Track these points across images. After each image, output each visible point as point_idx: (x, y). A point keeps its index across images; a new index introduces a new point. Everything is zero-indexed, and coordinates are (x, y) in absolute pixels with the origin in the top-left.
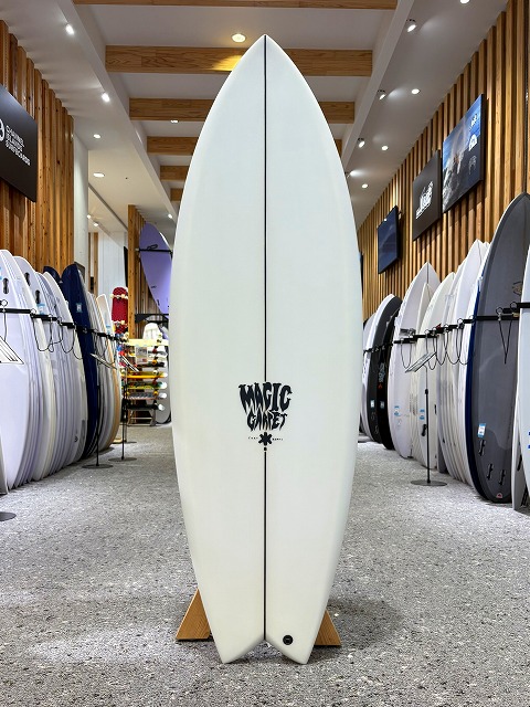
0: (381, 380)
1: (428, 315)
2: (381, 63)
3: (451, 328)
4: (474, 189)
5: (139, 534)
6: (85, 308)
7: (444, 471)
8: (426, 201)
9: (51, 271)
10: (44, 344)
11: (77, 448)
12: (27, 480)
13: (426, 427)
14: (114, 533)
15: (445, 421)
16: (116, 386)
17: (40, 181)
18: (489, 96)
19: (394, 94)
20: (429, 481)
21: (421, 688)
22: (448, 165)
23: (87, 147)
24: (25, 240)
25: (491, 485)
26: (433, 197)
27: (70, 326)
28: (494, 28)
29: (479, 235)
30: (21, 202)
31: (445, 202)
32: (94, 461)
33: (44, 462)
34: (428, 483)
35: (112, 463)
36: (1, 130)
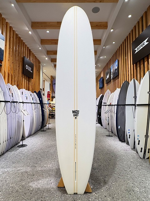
0: (100, 112)
1: (109, 100)
2: (98, 53)
3: (114, 105)
4: (117, 76)
5: (51, 151)
6: (42, 99)
7: (112, 133)
8: (108, 77)
9: (35, 92)
10: (34, 109)
11: (40, 127)
12: (30, 135)
13: (108, 123)
14: (46, 150)
15: (112, 123)
16: (47, 113)
17: (34, 74)
18: (119, 59)
19: (101, 57)
20: (109, 135)
21: (105, 196)
22: (112, 71)
23: (43, 66)
24: (31, 86)
25: (121, 138)
26: (109, 76)
27: (39, 103)
28: (120, 47)
29: (118, 87)
30: (30, 79)
31: (112, 78)
33: (33, 132)
34: (109, 136)
35: (47, 130)
36: (27, 67)
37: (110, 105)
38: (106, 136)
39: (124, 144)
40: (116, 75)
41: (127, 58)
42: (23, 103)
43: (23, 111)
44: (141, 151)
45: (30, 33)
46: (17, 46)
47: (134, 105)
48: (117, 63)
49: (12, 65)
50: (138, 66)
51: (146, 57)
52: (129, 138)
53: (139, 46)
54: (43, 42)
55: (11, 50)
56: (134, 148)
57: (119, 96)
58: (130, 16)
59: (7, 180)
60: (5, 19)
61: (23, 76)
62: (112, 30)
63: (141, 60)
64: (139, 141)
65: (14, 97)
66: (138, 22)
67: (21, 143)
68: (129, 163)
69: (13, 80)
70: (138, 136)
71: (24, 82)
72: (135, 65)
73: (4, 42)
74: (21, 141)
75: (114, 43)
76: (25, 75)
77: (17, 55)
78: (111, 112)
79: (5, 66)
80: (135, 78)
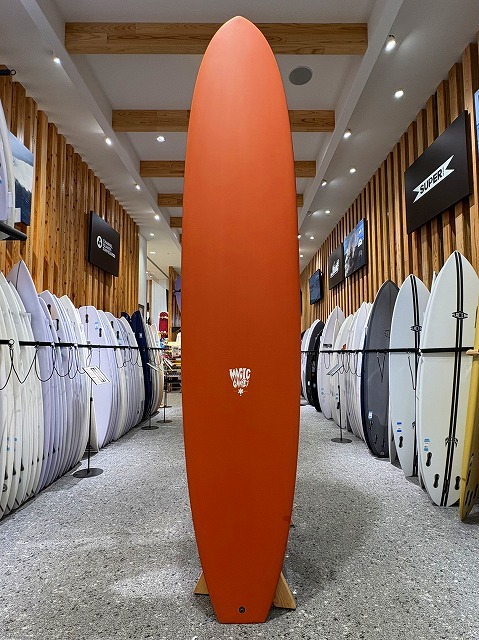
0: (313, 371)
1: (339, 337)
2: (308, 200)
3: (353, 352)
4: (362, 268)
6: (144, 335)
7: (350, 430)
8: (335, 269)
9: (124, 314)
10: (121, 365)
11: (138, 417)
12: (110, 441)
13: (339, 403)
14: (159, 486)
15: (350, 403)
16: (161, 377)
17: (121, 264)
18: (368, 219)
19: (315, 213)
21: (336, 619)
22: (347, 252)
23: (146, 240)
24: (111, 298)
25: (377, 447)
26: (339, 267)
27: (135, 348)
28: (369, 183)
29: (366, 299)
30: (110, 278)
31: (346, 272)
32: (147, 424)
33: (120, 430)
34: (341, 440)
35: (158, 425)
36: (100, 242)
37: (343, 351)
38: (334, 440)
39: (386, 465)
40: (361, 266)
41: (390, 214)
42: (89, 347)
43: (88, 370)
44: (436, 485)
45: (108, 141)
46: (72, 182)
47: (415, 351)
48: (361, 230)
49: (55, 238)
50: (424, 237)
51: (448, 214)
52: (400, 446)
53: (425, 181)
54: (147, 168)
55: (54, 193)
56: (415, 474)
57: (370, 325)
58: (399, 94)
59: (44, 575)
60: (34, 103)
61: (90, 269)
62: (347, 135)
63: (433, 219)
64: (430, 455)
65: (62, 331)
66: (424, 112)
67: (84, 465)
68: (402, 519)
69: (60, 281)
70: (427, 440)
71: (90, 287)
72: (413, 234)
73: (32, 170)
74: (84, 458)
75: (353, 171)
76: (93, 266)
77: (70, 207)
78: (347, 370)
79: (35, 239)
80: (415, 271)
